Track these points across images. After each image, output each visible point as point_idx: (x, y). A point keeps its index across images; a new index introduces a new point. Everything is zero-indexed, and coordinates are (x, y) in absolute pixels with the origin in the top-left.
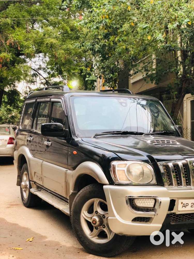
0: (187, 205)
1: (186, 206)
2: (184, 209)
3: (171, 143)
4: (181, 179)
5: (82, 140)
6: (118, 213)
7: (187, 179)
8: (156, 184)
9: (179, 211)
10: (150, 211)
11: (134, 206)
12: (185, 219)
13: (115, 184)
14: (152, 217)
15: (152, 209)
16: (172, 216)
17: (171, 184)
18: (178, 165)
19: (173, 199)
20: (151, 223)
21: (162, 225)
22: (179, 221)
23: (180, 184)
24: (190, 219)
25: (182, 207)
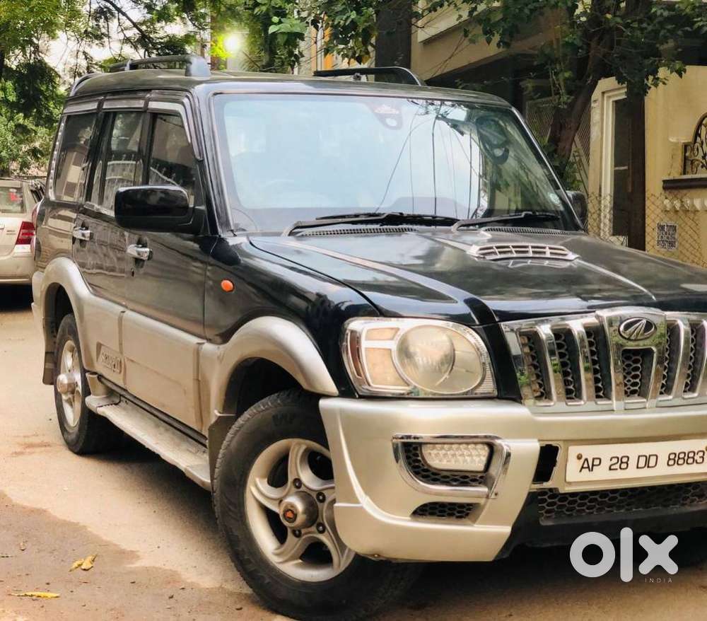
0: (597, 462)
1: (593, 465)
2: (586, 475)
3: (548, 255)
4: (577, 379)
5: (251, 243)
6: (368, 490)
7: (599, 376)
8: (496, 393)
9: (570, 483)
10: (474, 484)
11: (418, 467)
12: (588, 509)
13: (359, 395)
14: (478, 504)
15: (481, 477)
16: (546, 497)
17: (545, 395)
18: (569, 333)
19: (550, 445)
20: (474, 521)
21: (512, 529)
22: (569, 515)
23: (575, 396)
24: (607, 509)
25: (581, 471)
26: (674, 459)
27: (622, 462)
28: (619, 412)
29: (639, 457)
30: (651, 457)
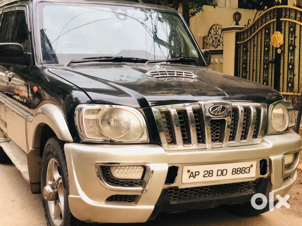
0: (197, 173)
1: (195, 175)
2: (192, 180)
3: (184, 76)
4: (189, 134)
5: (49, 71)
6: (84, 189)
7: (200, 132)
8: (149, 141)
9: (184, 184)
10: (136, 185)
11: (109, 178)
12: (194, 195)
13: (82, 142)
14: (138, 195)
15: (140, 182)
16: (173, 190)
17: (173, 141)
18: (185, 112)
19: (175, 166)
20: (136, 204)
21: (155, 206)
22: (185, 198)
23: (188, 142)
24: (203, 195)
25: (189, 178)
26: (235, 171)
27: (210, 173)
28: (209, 150)
29: (218, 170)
30: (224, 171)
